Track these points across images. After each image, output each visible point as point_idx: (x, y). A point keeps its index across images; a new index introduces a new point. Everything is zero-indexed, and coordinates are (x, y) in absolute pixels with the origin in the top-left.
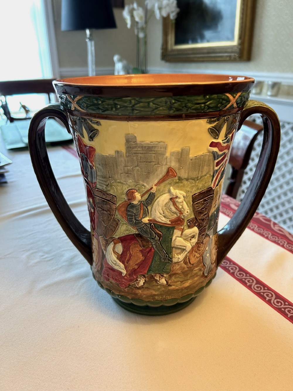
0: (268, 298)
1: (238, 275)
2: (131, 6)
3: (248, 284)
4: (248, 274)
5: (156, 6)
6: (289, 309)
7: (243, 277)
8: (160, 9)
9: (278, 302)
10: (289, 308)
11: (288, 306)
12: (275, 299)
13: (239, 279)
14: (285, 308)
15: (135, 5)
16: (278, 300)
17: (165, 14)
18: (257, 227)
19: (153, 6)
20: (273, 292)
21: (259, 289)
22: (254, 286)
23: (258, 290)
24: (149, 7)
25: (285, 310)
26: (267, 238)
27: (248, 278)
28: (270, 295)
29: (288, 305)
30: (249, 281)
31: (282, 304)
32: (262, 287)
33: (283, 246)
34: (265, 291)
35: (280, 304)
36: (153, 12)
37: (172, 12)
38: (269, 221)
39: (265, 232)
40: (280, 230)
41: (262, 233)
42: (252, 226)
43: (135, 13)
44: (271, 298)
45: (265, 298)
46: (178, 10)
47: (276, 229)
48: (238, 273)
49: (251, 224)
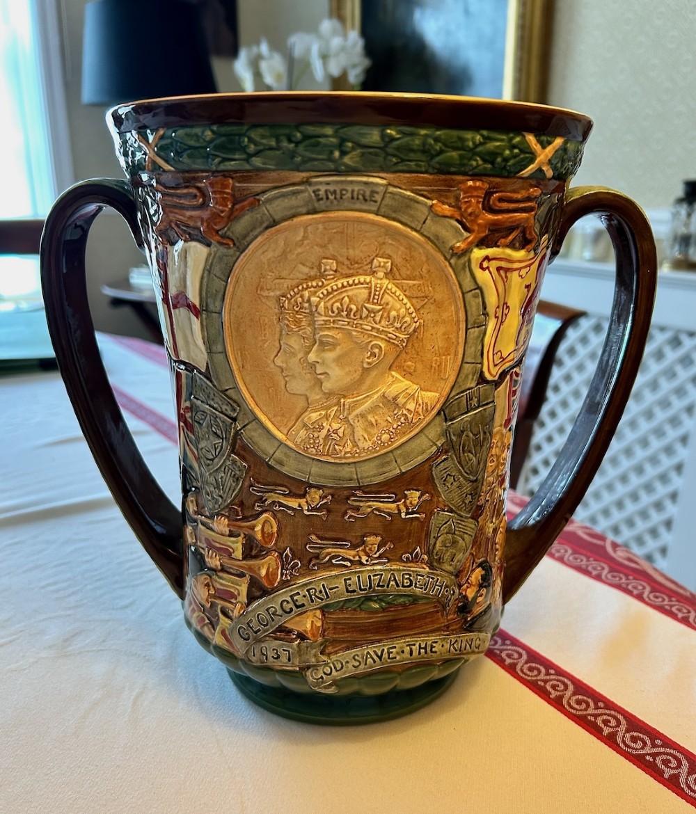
0: (606, 731)
1: (526, 671)
2: (255, 50)
3: (554, 694)
4: (552, 669)
5: (315, 49)
6: (665, 757)
7: (539, 678)
8: (325, 57)
9: (634, 739)
10: (664, 753)
11: (662, 750)
12: (627, 731)
13: (529, 681)
14: (654, 755)
15: (264, 48)
16: (636, 734)
17: (335, 70)
18: (570, 551)
19: (308, 50)
20: (619, 713)
21: (584, 706)
22: (570, 699)
23: (580, 710)
24: (298, 52)
25: (655, 759)
26: (598, 578)
27: (551, 680)
28: (613, 723)
29: (662, 746)
30: (554, 687)
31: (645, 743)
32: (589, 700)
33: (639, 597)
34: (599, 711)
35: (640, 744)
36: (306, 65)
37: (354, 66)
38: (602, 538)
39: (593, 565)
40: (630, 560)
41: (584, 567)
42: (558, 551)
43: (264, 66)
44: (615, 730)
45: (601, 730)
46: (366, 63)
47: (619, 555)
48: (526, 666)
49: (556, 546)
